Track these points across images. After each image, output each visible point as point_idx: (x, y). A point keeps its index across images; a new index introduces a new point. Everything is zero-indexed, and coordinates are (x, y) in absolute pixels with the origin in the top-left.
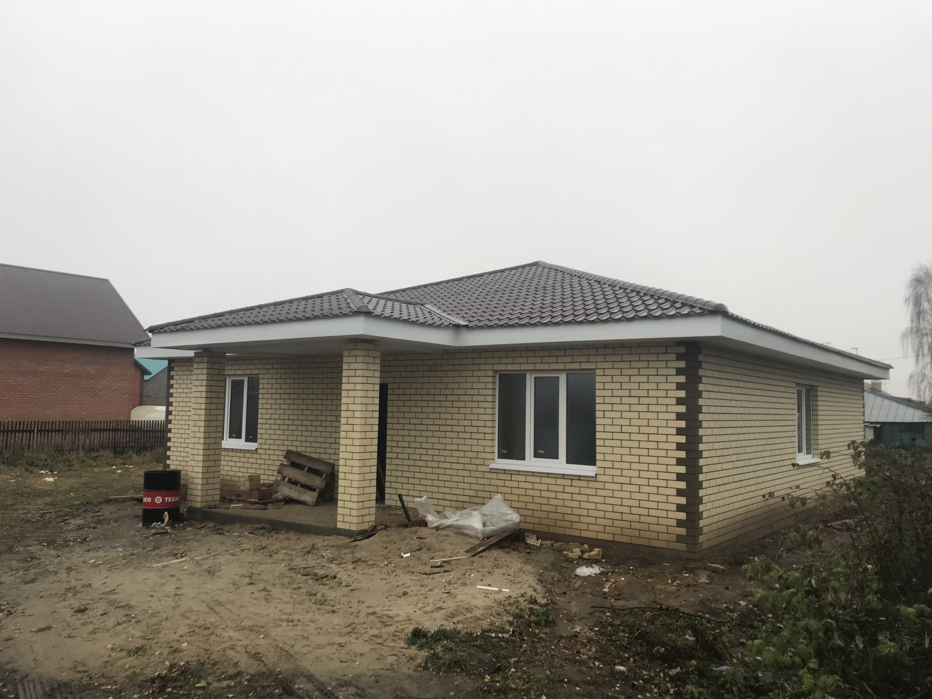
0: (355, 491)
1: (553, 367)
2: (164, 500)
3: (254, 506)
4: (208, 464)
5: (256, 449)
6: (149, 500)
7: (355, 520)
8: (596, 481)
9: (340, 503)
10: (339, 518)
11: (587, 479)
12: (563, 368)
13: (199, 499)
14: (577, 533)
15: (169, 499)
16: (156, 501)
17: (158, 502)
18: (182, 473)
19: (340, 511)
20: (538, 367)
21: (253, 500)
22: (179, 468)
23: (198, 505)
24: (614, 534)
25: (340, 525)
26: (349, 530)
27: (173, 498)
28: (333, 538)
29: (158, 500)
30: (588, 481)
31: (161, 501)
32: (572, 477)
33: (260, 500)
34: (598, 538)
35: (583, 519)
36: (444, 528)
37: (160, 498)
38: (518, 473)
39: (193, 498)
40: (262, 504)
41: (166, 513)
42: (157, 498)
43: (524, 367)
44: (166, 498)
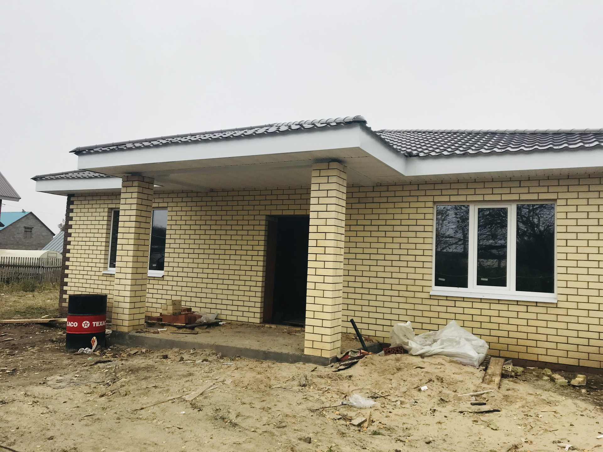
0: (329, 316)
1: (505, 197)
2: (91, 324)
3: (181, 331)
4: (136, 288)
5: (163, 276)
6: (76, 324)
7: (328, 346)
8: (557, 307)
9: (307, 329)
10: (307, 344)
11: (546, 305)
12: (518, 199)
13: (126, 323)
14: (534, 358)
15: (96, 324)
16: (83, 325)
17: (86, 327)
18: (109, 296)
19: (307, 336)
20: (487, 198)
21: (180, 324)
22: (105, 292)
23: (125, 330)
24: (579, 359)
25: (307, 352)
26: (321, 357)
27: (101, 323)
28: (300, 365)
29: (86, 324)
30: (547, 307)
31: (88, 325)
32: (527, 304)
33: (186, 324)
34: (560, 362)
35: (540, 344)
36: (431, 356)
37: (88, 322)
38: (463, 299)
39: (119, 322)
40: (190, 328)
41: (95, 338)
42: (84, 322)
43: (470, 198)
44: (94, 323)
